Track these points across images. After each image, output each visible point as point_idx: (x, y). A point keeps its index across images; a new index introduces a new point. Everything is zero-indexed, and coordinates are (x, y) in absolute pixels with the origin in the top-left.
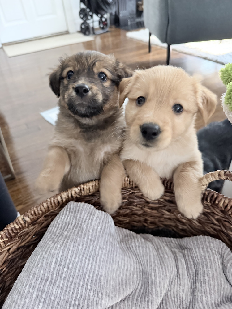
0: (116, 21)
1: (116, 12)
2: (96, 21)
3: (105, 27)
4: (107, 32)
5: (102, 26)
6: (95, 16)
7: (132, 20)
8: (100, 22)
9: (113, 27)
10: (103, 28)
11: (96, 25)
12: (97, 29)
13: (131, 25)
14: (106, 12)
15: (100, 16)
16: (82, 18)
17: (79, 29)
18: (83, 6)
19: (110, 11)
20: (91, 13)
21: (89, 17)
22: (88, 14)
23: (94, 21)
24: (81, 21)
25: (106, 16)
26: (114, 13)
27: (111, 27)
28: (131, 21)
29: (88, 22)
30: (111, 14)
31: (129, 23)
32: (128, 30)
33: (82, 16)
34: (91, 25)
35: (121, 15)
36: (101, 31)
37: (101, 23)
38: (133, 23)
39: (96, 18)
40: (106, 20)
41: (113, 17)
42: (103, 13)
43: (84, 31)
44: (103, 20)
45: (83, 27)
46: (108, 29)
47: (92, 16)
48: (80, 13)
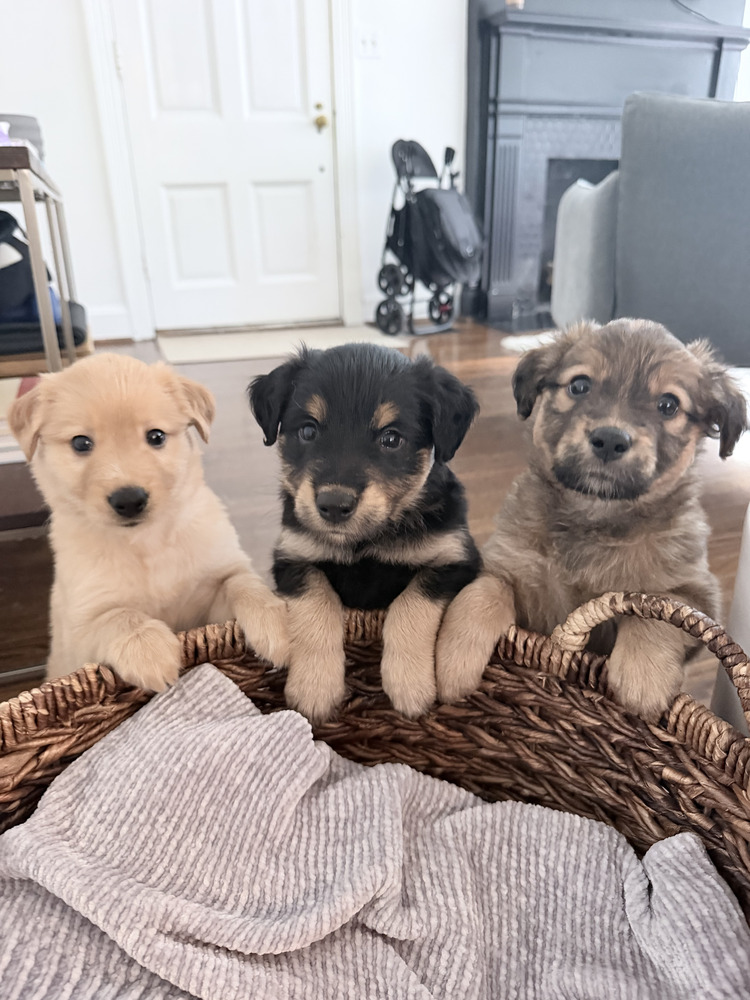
0: (478, 306)
1: (480, 283)
2: (421, 301)
3: (444, 317)
4: (450, 330)
5: (436, 315)
6: (419, 287)
7: (523, 306)
8: (433, 305)
9: (469, 320)
10: (438, 321)
11: (421, 311)
12: (421, 322)
13: (521, 319)
14: (453, 281)
15: (433, 287)
16: (384, 290)
17: (372, 317)
18: (391, 259)
19: (463, 277)
20: (409, 280)
21: (404, 289)
22: (402, 280)
23: (418, 300)
24: (381, 297)
25: (453, 290)
26: (473, 284)
27: (461, 320)
28: (522, 310)
29: (400, 300)
30: (466, 286)
31: (515, 314)
32: (510, 332)
33: (384, 284)
34: (406, 309)
35: (494, 292)
36: (433, 328)
37: (436, 307)
38: (525, 314)
39: (423, 293)
40: (450, 300)
41: (471, 295)
42: (444, 281)
43: (384, 323)
44: (443, 299)
45: (384, 311)
46: (451, 324)
47: (411, 287)
48: (380, 277)
